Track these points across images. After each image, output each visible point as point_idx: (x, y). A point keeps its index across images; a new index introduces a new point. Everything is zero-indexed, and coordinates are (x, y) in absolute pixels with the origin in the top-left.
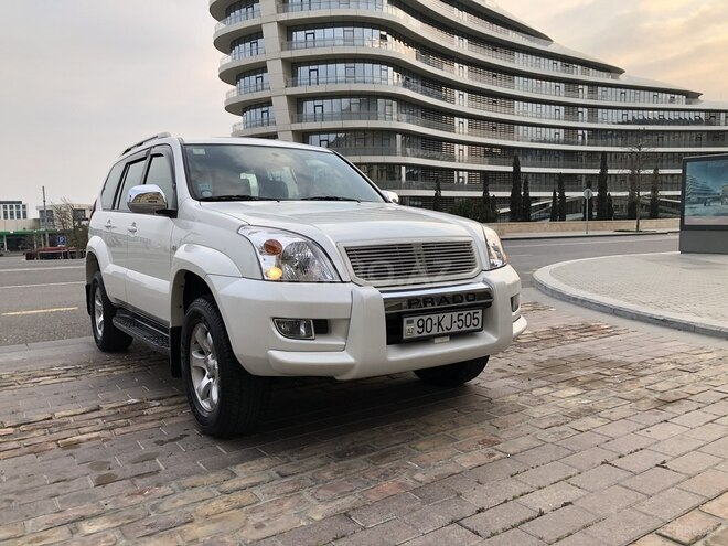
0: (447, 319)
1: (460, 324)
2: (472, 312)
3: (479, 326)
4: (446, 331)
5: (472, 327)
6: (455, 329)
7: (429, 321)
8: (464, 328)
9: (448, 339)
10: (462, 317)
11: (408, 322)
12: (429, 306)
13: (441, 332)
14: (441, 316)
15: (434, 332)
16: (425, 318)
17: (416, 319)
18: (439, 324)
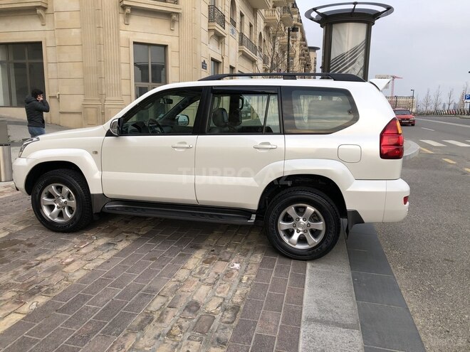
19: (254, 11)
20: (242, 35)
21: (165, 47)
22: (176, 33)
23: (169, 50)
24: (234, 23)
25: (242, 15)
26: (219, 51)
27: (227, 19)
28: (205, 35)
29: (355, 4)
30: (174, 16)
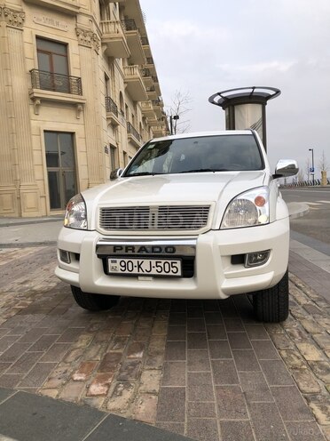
0: (146, 264)
1: (159, 269)
2: (170, 262)
3: (179, 273)
4: (146, 273)
5: (171, 273)
6: (154, 272)
7: (130, 264)
8: (163, 273)
9: (151, 279)
10: (162, 265)
11: (112, 262)
12: (130, 252)
13: (141, 272)
14: (140, 261)
15: (135, 271)
16: (126, 260)
17: (119, 260)
18: (139, 266)
19: (135, 103)
20: (129, 124)
21: (72, 134)
22: (81, 121)
23: (77, 136)
24: (123, 113)
25: (127, 107)
26: (114, 138)
27: (119, 111)
28: (105, 123)
29: (254, 88)
30: (80, 106)
